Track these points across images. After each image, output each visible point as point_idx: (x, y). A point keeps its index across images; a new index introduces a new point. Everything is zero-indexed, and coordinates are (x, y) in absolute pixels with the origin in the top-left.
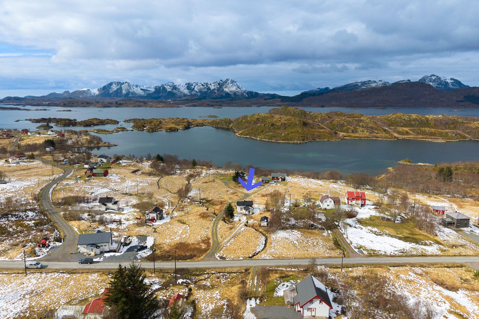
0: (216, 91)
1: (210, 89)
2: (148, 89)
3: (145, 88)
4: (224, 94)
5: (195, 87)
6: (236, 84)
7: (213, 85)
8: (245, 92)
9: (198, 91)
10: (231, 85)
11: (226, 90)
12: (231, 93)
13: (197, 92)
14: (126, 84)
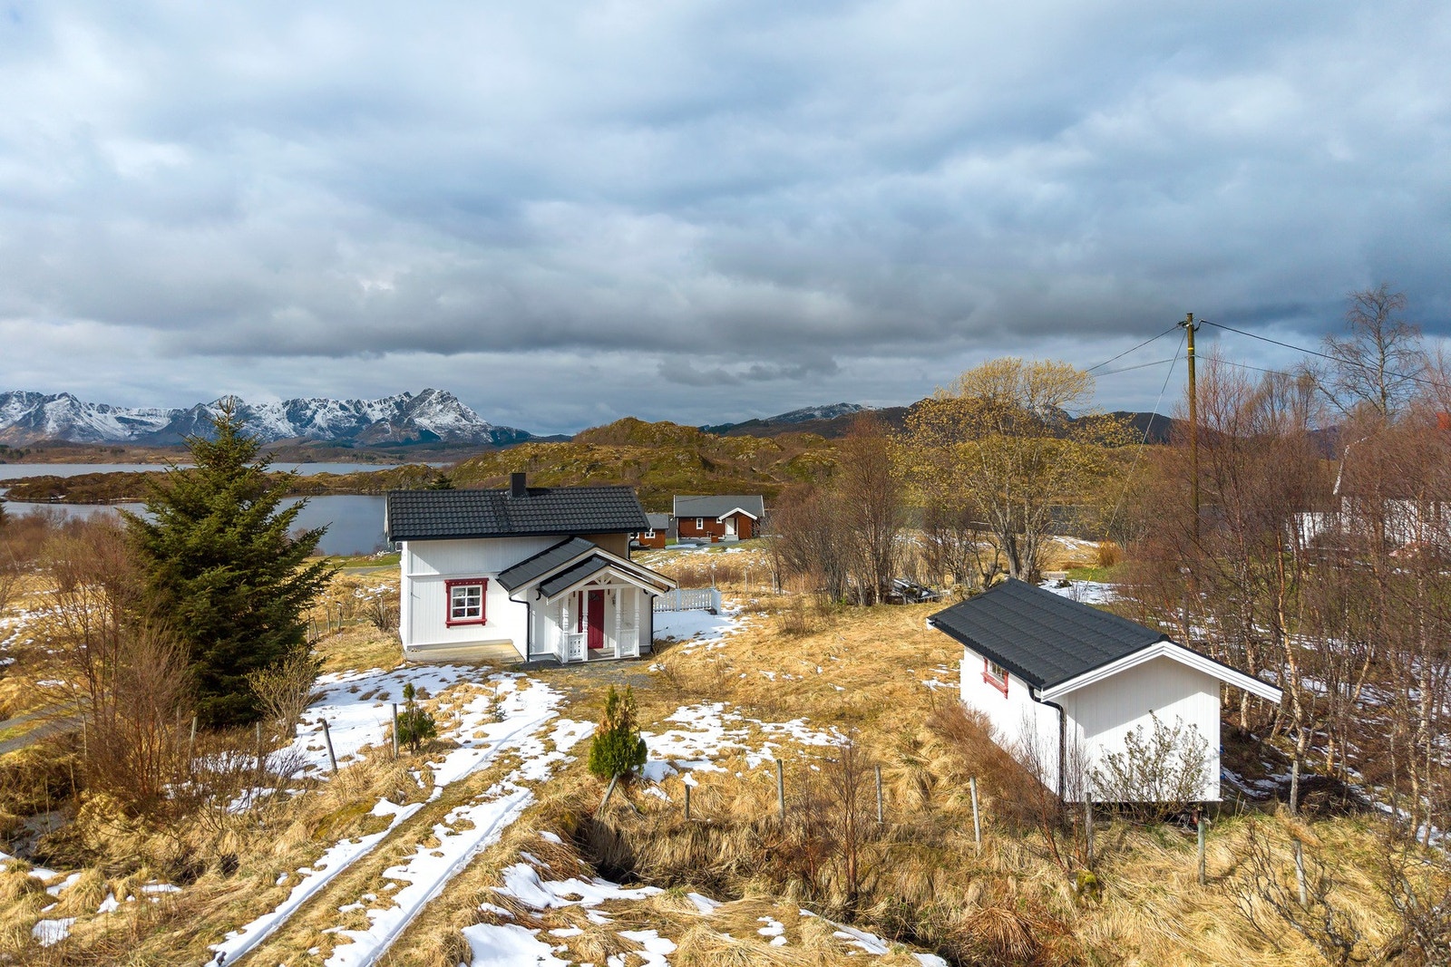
0: (388, 426)
1: (368, 421)
2: (144, 419)
3: (133, 414)
4: (414, 436)
5: (315, 413)
6: (455, 404)
7: (378, 407)
8: (485, 431)
9: (324, 425)
10: (440, 407)
11: (423, 422)
12: (437, 433)
13: (321, 429)
14: (64, 399)
